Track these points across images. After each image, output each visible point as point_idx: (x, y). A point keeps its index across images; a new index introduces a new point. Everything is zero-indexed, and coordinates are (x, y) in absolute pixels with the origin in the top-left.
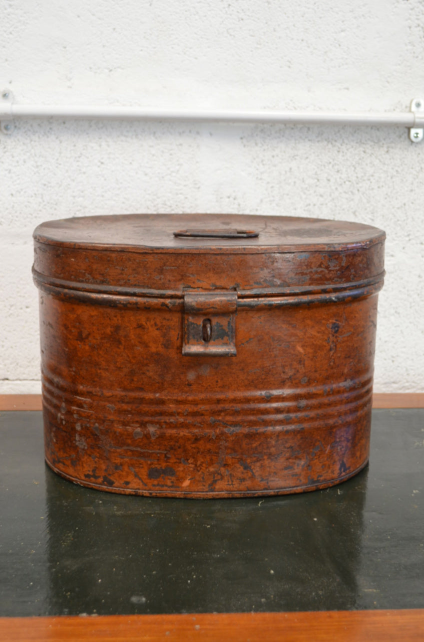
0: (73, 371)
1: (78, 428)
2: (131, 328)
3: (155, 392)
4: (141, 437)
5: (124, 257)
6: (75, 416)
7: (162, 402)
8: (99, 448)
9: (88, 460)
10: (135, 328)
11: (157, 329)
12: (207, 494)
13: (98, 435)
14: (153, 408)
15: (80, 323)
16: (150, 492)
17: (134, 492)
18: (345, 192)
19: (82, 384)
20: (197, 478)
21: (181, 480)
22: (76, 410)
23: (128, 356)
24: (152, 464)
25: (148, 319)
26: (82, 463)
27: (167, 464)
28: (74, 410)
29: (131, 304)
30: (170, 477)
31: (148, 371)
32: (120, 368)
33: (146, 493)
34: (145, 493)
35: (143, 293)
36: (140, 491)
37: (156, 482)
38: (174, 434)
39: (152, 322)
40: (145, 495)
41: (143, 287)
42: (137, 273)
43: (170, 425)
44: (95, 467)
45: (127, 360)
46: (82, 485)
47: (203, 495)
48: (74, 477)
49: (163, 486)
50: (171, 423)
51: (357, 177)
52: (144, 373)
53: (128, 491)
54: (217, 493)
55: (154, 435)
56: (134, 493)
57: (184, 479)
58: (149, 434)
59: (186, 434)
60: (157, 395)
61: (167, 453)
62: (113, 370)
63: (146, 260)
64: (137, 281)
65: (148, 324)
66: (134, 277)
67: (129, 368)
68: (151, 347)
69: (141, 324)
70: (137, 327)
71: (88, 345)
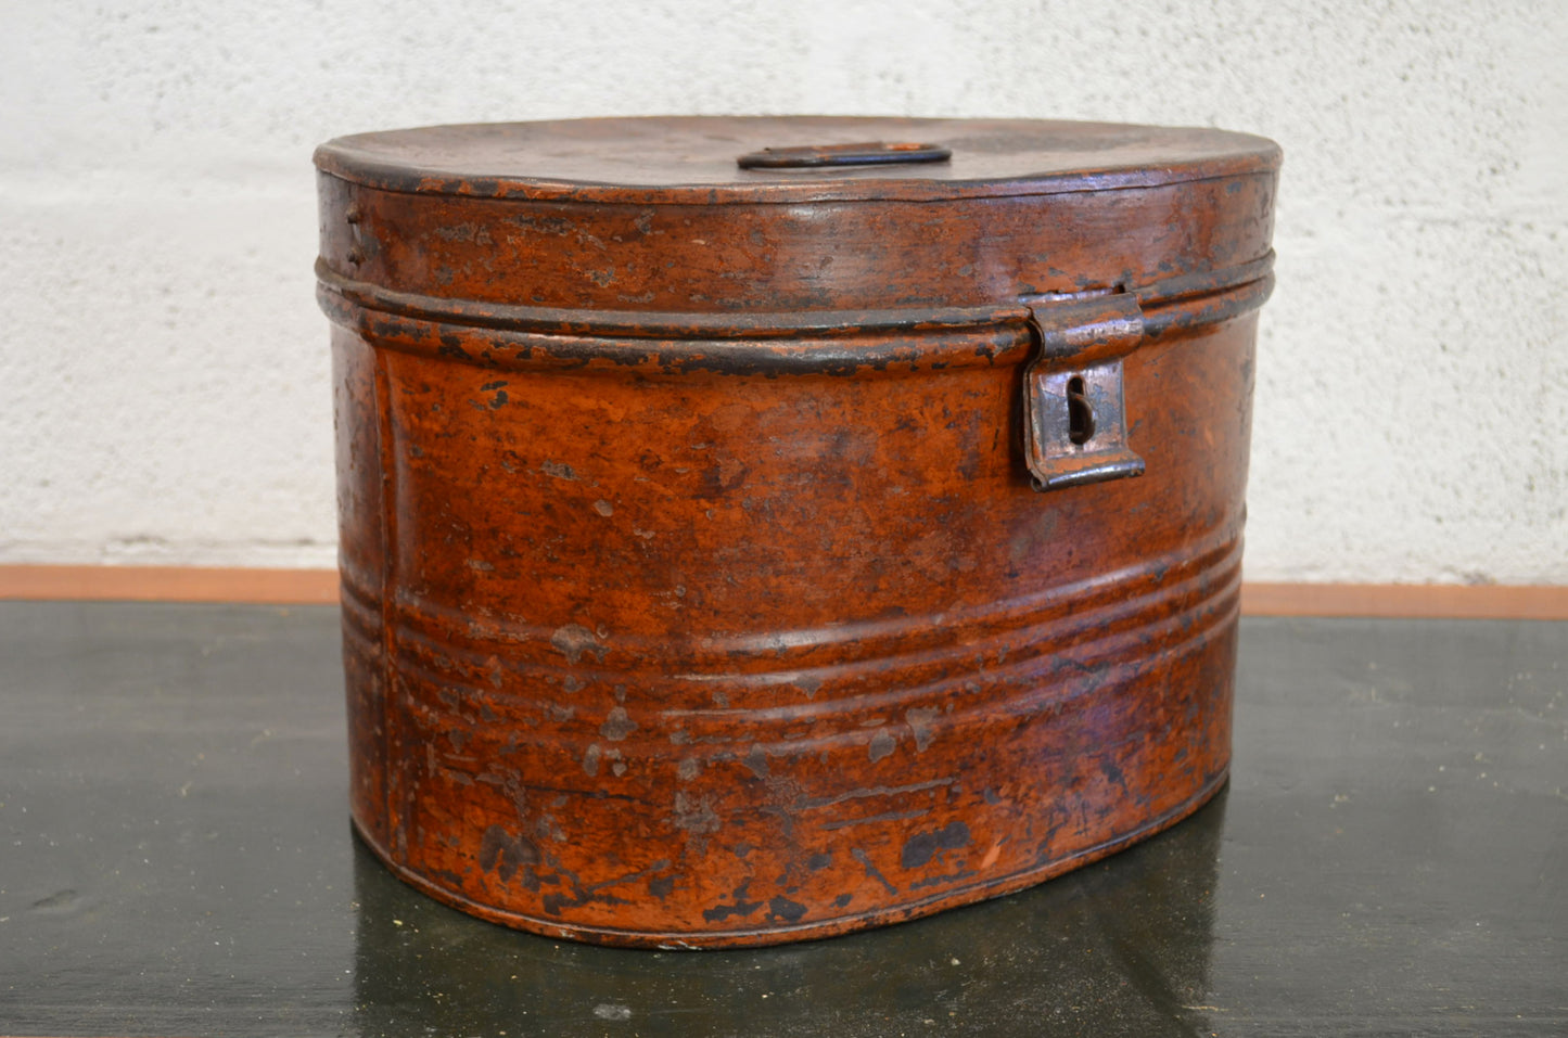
0: (674, 597)
1: (688, 771)
2: (880, 433)
3: (934, 611)
4: (891, 752)
5: (878, 219)
6: (675, 739)
7: (948, 638)
8: (762, 816)
9: (722, 863)
10: (890, 431)
11: (948, 426)
12: (1036, 874)
13: (760, 777)
14: (926, 659)
15: (710, 442)
16: (906, 907)
17: (864, 920)
19: (708, 632)
20: (1016, 835)
21: (977, 853)
22: (680, 717)
23: (867, 520)
24: (914, 824)
25: (928, 399)
26: (697, 879)
27: (953, 813)
28: (670, 722)
29: (897, 359)
30: (954, 851)
31: (918, 553)
32: (841, 558)
33: (895, 915)
34: (894, 914)
35: (933, 322)
36: (880, 914)
37: (919, 876)
38: (974, 722)
39: (938, 408)
40: (892, 920)
41: (929, 303)
42: (915, 264)
43: (966, 700)
44: (746, 878)
45: (862, 533)
46: (694, 948)
47: (1030, 877)
48: (658, 932)
49: (937, 880)
50: (969, 692)
52: (907, 563)
53: (846, 923)
54: (1056, 864)
55: (924, 739)
56: (862, 924)
57: (986, 845)
58: (910, 739)
59: (1001, 717)
60: (939, 620)
61: (953, 784)
62: (819, 568)
63: (936, 220)
64: (913, 288)
65: (927, 414)
66: (906, 277)
67: (866, 553)
68: (931, 482)
69: (906, 416)
70: (898, 429)
71: (741, 506)
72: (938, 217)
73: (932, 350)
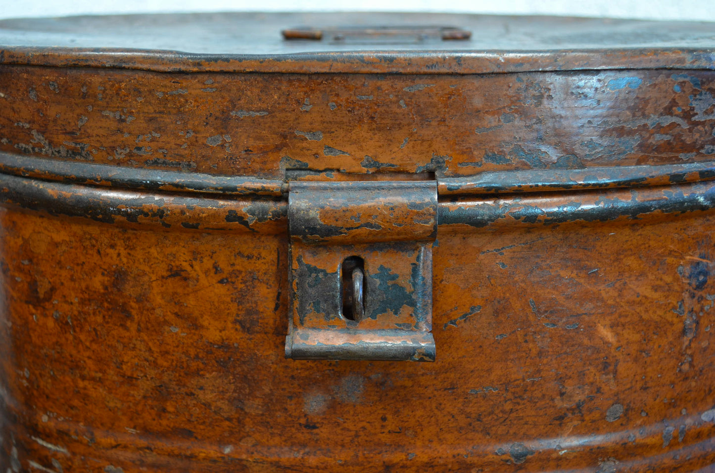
0: (24, 377)
2: (154, 278)
3: (222, 442)
5: (123, 85)
7: (238, 467)
10: (163, 277)
11: (221, 281)
15: (30, 260)
22: (38, 469)
23: (150, 350)
25: (196, 255)
28: (33, 470)
29: (146, 215)
31: (201, 388)
32: (131, 378)
35: (176, 185)
39: (208, 263)
41: (177, 167)
42: (160, 130)
45: (146, 360)
52: (191, 394)
60: (228, 450)
62: (114, 382)
63: (181, 91)
64: (161, 151)
65: (197, 267)
66: (151, 141)
67: (152, 378)
68: (208, 329)
69: (177, 267)
70: (170, 276)
72: (182, 88)
73: (179, 210)
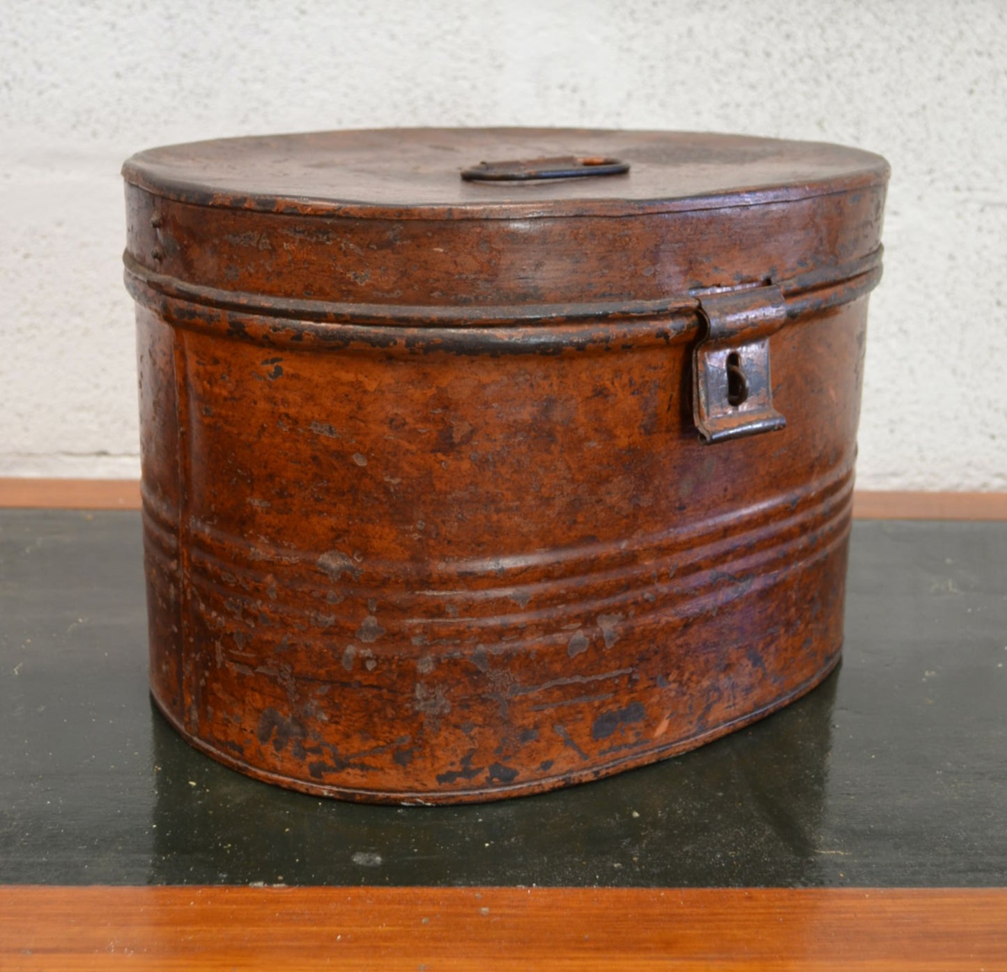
0: (416, 530)
1: (426, 666)
2: (580, 400)
3: (619, 538)
4: (585, 650)
5: (581, 231)
6: (416, 641)
7: (631, 559)
8: (484, 701)
9: (452, 738)
10: (588, 398)
11: (633, 393)
12: (696, 740)
13: (483, 671)
14: (614, 576)
15: (446, 407)
16: (595, 769)
17: (563, 780)
18: (803, 81)
19: (443, 557)
20: (681, 711)
21: (651, 725)
22: (419, 625)
23: (569, 468)
24: (603, 704)
25: (617, 373)
26: (432, 750)
27: (632, 695)
28: (412, 628)
30: (633, 725)
31: (609, 493)
32: (548, 499)
33: (588, 776)
34: (586, 775)
35: (623, 313)
36: (575, 775)
37: (606, 745)
38: (650, 624)
39: (625, 379)
40: (584, 780)
41: (620, 297)
42: (609, 267)
43: (645, 607)
44: (471, 749)
45: (565, 478)
46: (429, 804)
47: (691, 743)
48: (401, 792)
49: (620, 748)
50: (647, 601)
51: (827, 50)
52: (599, 501)
53: (548, 783)
54: (711, 732)
55: (611, 639)
56: (561, 784)
57: (658, 720)
58: (601, 638)
59: (671, 619)
60: (624, 545)
61: (633, 672)
62: (531, 506)
63: (626, 232)
64: (608, 285)
65: (616, 384)
66: (601, 277)
67: (568, 494)
68: (620, 437)
69: (601, 386)
70: (594, 396)
71: (470, 458)
72: (628, 229)
73: (622, 334)
